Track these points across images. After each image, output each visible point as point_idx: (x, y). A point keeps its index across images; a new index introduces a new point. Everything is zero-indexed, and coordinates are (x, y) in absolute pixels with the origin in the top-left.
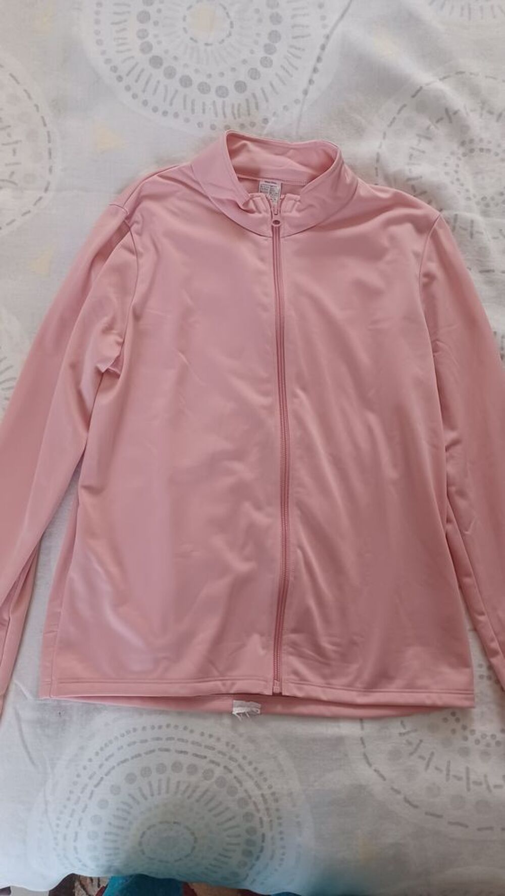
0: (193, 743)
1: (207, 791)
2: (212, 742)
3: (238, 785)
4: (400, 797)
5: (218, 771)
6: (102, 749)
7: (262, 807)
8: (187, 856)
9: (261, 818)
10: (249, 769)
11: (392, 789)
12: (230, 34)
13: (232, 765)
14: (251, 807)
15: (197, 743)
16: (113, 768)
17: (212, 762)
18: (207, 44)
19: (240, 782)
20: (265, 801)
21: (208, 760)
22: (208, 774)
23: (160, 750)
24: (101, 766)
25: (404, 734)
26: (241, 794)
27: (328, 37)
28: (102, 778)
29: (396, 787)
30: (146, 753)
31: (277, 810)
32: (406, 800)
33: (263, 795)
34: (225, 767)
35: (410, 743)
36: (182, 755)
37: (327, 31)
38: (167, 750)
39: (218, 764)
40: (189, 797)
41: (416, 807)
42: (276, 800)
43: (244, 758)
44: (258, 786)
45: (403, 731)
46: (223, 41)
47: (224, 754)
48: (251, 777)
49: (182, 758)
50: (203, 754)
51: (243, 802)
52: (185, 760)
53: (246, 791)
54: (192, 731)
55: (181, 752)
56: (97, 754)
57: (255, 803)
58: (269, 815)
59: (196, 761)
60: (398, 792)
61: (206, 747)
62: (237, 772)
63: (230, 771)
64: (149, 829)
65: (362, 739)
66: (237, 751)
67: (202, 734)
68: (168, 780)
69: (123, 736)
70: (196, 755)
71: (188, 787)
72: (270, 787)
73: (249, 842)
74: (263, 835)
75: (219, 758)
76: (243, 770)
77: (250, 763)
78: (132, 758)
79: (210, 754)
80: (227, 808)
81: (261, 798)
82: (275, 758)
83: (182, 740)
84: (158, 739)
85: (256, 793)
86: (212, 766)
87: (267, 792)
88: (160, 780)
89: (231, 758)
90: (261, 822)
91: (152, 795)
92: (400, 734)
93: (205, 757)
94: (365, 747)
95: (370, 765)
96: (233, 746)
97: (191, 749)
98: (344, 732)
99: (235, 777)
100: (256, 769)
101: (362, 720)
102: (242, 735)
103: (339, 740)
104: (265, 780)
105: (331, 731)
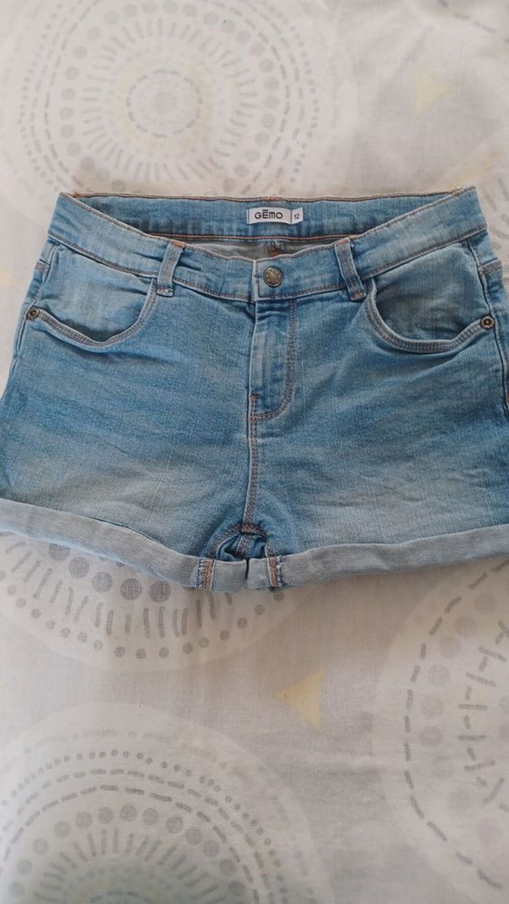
0: (151, 778)
1: (174, 849)
2: (178, 777)
3: (219, 840)
4: (472, 870)
5: (190, 820)
6: (20, 786)
7: (256, 873)
9: (255, 892)
10: (236, 816)
11: (458, 855)
13: (211, 811)
14: (240, 874)
15: (157, 778)
16: (37, 814)
17: (180, 806)
19: (223, 836)
20: (261, 864)
21: (173, 803)
22: (174, 824)
23: (104, 787)
24: (20, 811)
25: (473, 768)
26: (223, 854)
28: (21, 830)
29: (464, 853)
30: (84, 793)
32: (482, 876)
33: (257, 855)
34: (200, 814)
35: (484, 784)
36: (136, 795)
38: (113, 788)
39: (189, 809)
40: (147, 859)
41: (497, 886)
42: (278, 864)
43: (228, 799)
44: (250, 841)
45: (472, 763)
47: (197, 795)
48: (238, 828)
49: (135, 799)
50: (166, 795)
51: (227, 866)
52: (142, 803)
53: (231, 849)
54: (149, 761)
55: (135, 791)
56: (14, 793)
57: (246, 869)
58: (268, 886)
59: (156, 804)
60: (468, 861)
61: (172, 784)
62: (218, 820)
63: (208, 819)
65: (407, 774)
66: (218, 789)
67: (164, 765)
68: (117, 832)
69: (50, 767)
70: (157, 796)
71: (144, 843)
72: (267, 842)
75: (189, 800)
76: (226, 817)
77: (237, 807)
78: (64, 799)
79: (178, 796)
80: (206, 875)
81: (254, 859)
82: (275, 798)
83: (136, 774)
84: (101, 771)
85: (246, 853)
86: (180, 812)
87: (264, 850)
88: (104, 833)
89: (208, 800)
90: (256, 896)
91: (94, 855)
92: (467, 768)
93: (169, 799)
94: (412, 786)
95: (420, 814)
96: (211, 782)
97: (148, 786)
98: (378, 762)
99: (215, 828)
100: (246, 816)
101: (406, 745)
102: (223, 765)
103: (372, 774)
104: (260, 831)
105: (358, 762)
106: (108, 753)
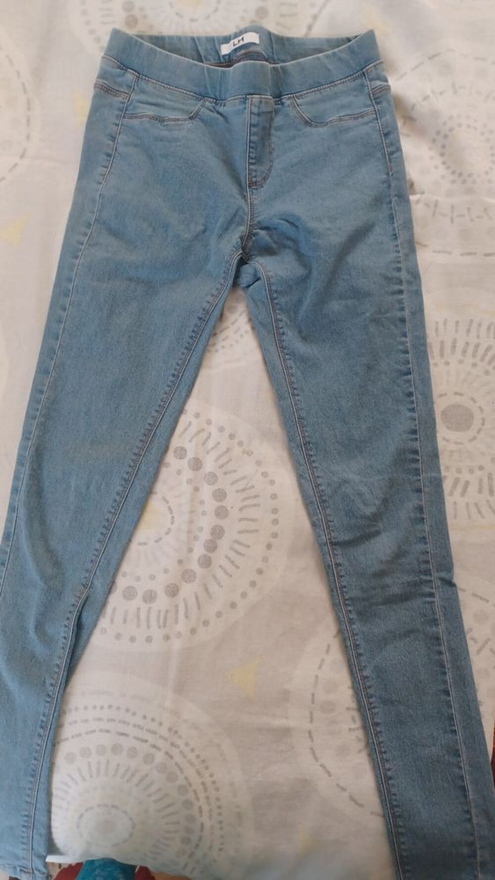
0: (135, 726)
1: (147, 775)
2: (154, 726)
3: (179, 772)
4: (345, 795)
5: (159, 757)
7: (202, 795)
8: (124, 841)
9: (200, 808)
10: (192, 756)
11: (338, 785)
12: (216, 10)
13: (175, 752)
14: (191, 796)
15: (139, 726)
17: (154, 746)
18: (192, 20)
19: (181, 770)
20: (206, 790)
21: (148, 743)
22: (148, 758)
23: (101, 730)
25: (353, 729)
26: (181, 781)
27: (315, 17)
29: (341, 785)
30: (87, 733)
31: (218, 799)
32: (352, 799)
33: (203, 784)
34: (167, 753)
35: (359, 739)
36: (124, 737)
37: (315, 11)
38: (108, 731)
39: (159, 749)
40: (128, 781)
41: (361, 805)
42: (217, 789)
43: (187, 744)
44: (199, 773)
45: (352, 726)
46: (209, 17)
47: (166, 740)
48: (192, 764)
49: (122, 740)
50: (145, 738)
51: (182, 789)
52: (127, 742)
53: (186, 778)
54: (134, 714)
55: (122, 734)
57: (195, 792)
58: (209, 804)
59: (138, 745)
60: (344, 789)
61: (148, 731)
62: (178, 758)
63: (171, 757)
64: (87, 810)
65: (310, 732)
66: (180, 737)
67: (145, 717)
68: (108, 762)
70: (138, 739)
71: (127, 771)
73: (188, 830)
74: (202, 825)
75: (160, 743)
76: (185, 757)
77: (193, 750)
78: (73, 737)
79: (152, 738)
80: (167, 795)
81: (201, 786)
82: (219, 746)
83: (124, 722)
84: (99, 719)
85: (196, 781)
86: (153, 751)
87: (208, 780)
88: (99, 763)
89: (172, 744)
90: (201, 811)
91: (91, 777)
92: (350, 729)
94: (312, 740)
95: (316, 759)
96: (176, 732)
97: (132, 731)
98: (291, 723)
99: (177, 764)
100: (198, 757)
101: (311, 713)
102: (185, 721)
103: (286, 732)
104: (207, 768)
105: (279, 722)
106: (106, 706)
